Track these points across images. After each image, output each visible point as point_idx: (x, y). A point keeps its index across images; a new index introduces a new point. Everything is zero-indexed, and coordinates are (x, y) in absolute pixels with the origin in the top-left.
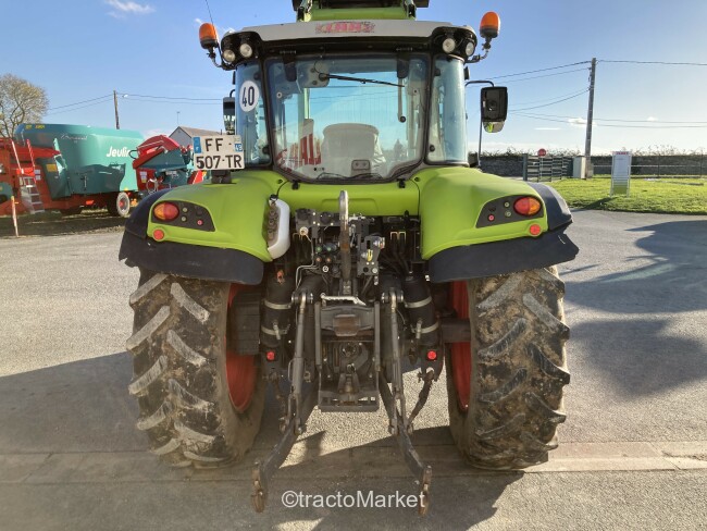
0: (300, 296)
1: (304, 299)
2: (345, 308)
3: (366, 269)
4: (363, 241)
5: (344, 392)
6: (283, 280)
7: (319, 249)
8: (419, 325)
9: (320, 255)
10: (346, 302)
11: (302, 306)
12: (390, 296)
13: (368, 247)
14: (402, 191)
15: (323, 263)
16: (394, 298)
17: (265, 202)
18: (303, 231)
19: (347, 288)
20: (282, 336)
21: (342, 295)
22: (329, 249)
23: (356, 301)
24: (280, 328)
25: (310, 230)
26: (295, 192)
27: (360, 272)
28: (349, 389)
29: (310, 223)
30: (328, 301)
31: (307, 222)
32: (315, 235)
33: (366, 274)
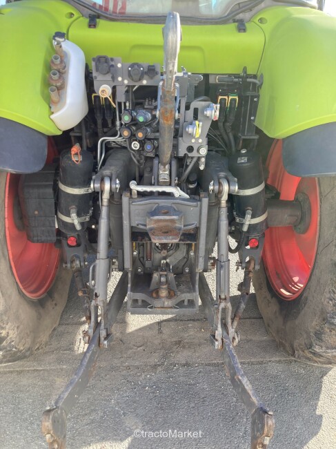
0: (102, 180)
1: (107, 186)
2: (163, 202)
3: (190, 149)
4: (187, 108)
5: (158, 297)
6: (80, 158)
7: (126, 119)
8: (248, 216)
9: (128, 126)
10: (164, 194)
11: (106, 196)
12: (220, 184)
13: (196, 118)
14: (242, 37)
15: (133, 137)
16: (226, 188)
17: (47, 42)
18: (104, 91)
19: (164, 174)
20: (82, 224)
21: (159, 184)
22: (141, 119)
23: (177, 192)
24: (79, 215)
25: (114, 88)
26: (92, 32)
27: (182, 151)
28: (164, 293)
29: (114, 78)
30: (139, 193)
31: (108, 77)
32: (121, 97)
33: (190, 155)
